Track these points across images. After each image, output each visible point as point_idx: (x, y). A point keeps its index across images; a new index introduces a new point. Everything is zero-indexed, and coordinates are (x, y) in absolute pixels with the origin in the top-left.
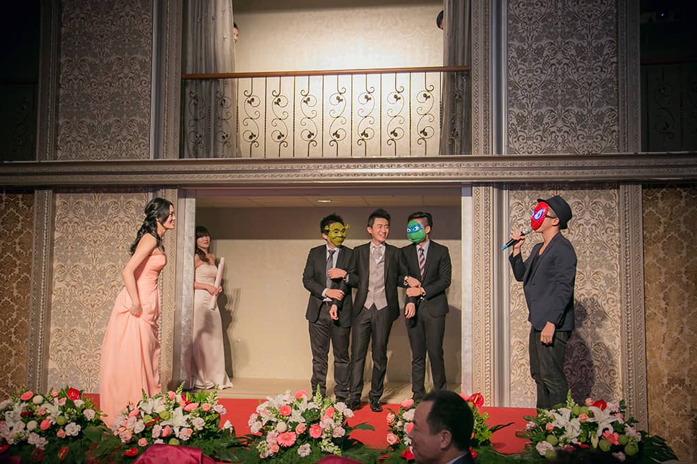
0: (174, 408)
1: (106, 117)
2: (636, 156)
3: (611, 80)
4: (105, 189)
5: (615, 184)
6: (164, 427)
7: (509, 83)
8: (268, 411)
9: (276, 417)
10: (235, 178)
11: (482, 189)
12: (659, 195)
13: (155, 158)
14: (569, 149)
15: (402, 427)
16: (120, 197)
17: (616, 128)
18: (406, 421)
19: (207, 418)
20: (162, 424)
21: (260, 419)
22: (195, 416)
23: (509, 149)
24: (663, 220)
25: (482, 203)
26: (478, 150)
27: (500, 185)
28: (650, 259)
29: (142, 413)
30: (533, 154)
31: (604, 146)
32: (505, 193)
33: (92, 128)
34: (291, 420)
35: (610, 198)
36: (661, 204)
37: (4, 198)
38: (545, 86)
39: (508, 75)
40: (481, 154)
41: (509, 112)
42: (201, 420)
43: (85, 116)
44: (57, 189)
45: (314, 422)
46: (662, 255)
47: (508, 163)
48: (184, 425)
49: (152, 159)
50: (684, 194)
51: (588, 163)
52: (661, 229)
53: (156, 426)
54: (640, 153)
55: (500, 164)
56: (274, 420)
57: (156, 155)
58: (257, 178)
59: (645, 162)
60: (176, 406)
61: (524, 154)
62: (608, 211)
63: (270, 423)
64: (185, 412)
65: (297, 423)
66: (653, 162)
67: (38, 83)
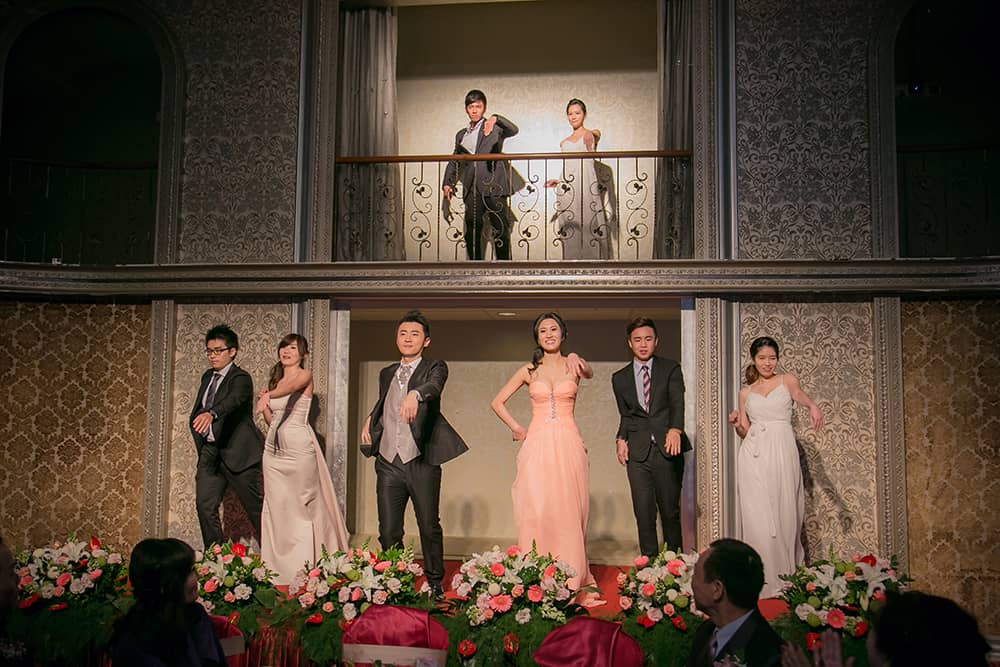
0: (362, 567)
1: (240, 210)
2: (893, 262)
3: (861, 170)
4: (239, 299)
5: (867, 296)
6: (353, 589)
7: (739, 172)
8: (477, 571)
9: (487, 577)
10: (403, 285)
11: (708, 301)
12: (921, 310)
13: (300, 261)
14: (812, 253)
15: (636, 589)
16: (257, 309)
17: (868, 228)
18: (641, 582)
19: (402, 580)
20: (350, 586)
21: (466, 579)
22: (389, 576)
23: (740, 252)
24: (925, 340)
25: (708, 319)
26: (703, 254)
27: (730, 297)
28: (910, 388)
29: (325, 573)
30: (769, 259)
31: (854, 248)
32: (735, 305)
33: (222, 224)
34: (505, 580)
35: (862, 313)
36: (923, 321)
37: (114, 311)
38: (782, 177)
39: (738, 162)
40: (706, 259)
41: (739, 207)
42: (397, 582)
43: (214, 209)
44: (181, 299)
45: (532, 583)
46: (925, 382)
47: (739, 270)
48: (376, 587)
49: (297, 261)
50: (950, 308)
51: (837, 270)
52: (924, 351)
53: (344, 588)
54: (897, 259)
55: (730, 270)
56: (485, 580)
57: (303, 257)
58: (429, 286)
59: (904, 270)
60: (365, 564)
61: (757, 260)
62: (860, 328)
63: (479, 584)
64: (377, 572)
65: (513, 585)
66: (913, 270)
67: (156, 167)
